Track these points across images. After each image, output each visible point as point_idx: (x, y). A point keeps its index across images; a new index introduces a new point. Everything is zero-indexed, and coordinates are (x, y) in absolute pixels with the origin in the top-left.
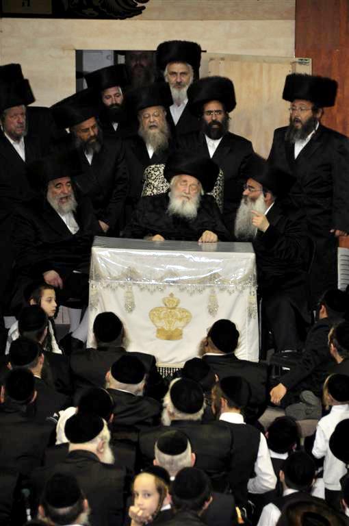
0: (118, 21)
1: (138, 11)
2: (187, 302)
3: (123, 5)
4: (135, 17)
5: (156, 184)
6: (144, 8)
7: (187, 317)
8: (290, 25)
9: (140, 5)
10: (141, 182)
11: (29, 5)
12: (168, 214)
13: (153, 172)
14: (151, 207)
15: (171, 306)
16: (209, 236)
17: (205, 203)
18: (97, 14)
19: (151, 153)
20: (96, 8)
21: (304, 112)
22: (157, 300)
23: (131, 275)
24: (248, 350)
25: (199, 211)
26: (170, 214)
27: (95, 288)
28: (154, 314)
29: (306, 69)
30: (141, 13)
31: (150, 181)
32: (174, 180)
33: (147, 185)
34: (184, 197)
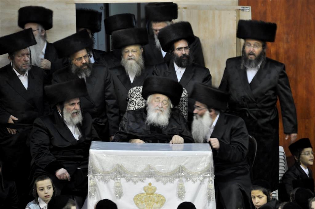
5: (137, 101)
7: (162, 201)
10: (126, 100)
12: (147, 124)
13: (134, 92)
14: (133, 119)
19: (132, 80)
26: (148, 124)
28: (137, 199)
29: (247, 15)
31: (133, 99)
32: (150, 98)
33: (131, 102)
34: (159, 111)
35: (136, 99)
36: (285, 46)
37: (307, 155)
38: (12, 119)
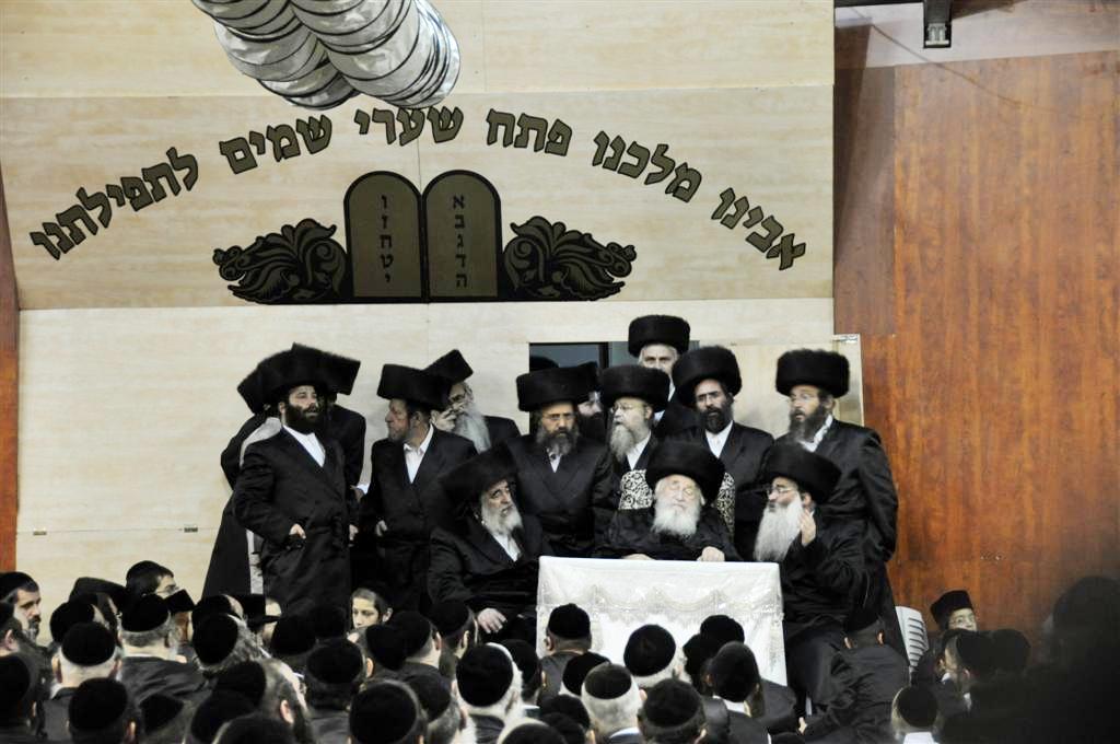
0: (588, 303)
1: (616, 289)
3: (596, 282)
4: (611, 297)
5: (637, 496)
6: (622, 284)
9: (617, 280)
11: (465, 285)
12: (654, 531)
13: (632, 480)
14: (629, 523)
16: (713, 555)
17: (707, 517)
18: (558, 294)
20: (557, 286)
23: (598, 597)
25: (698, 525)
26: (657, 531)
30: (619, 291)
31: (629, 492)
32: (661, 485)
33: (625, 499)
34: (677, 506)
35: (635, 491)
36: (924, 421)
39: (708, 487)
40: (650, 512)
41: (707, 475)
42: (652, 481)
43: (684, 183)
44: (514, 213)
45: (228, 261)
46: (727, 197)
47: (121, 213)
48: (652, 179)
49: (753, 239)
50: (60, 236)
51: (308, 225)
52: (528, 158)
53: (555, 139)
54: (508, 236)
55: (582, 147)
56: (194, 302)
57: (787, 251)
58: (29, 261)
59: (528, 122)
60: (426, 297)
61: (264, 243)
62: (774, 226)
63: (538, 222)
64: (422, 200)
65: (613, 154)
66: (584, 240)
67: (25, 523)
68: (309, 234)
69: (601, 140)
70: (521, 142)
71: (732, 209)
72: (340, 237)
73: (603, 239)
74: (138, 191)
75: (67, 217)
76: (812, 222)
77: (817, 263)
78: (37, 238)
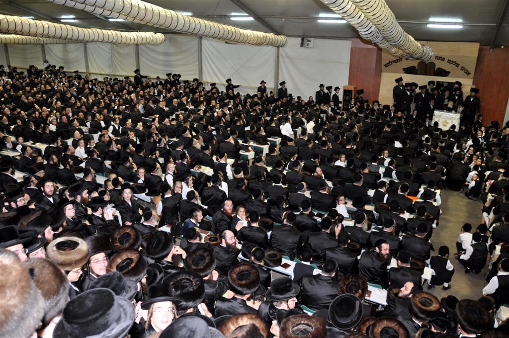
0: (444, 77)
2: (448, 121)
3: (445, 75)
4: (447, 77)
7: (448, 123)
8: (472, 80)
9: (448, 75)
10: (444, 102)
14: (445, 106)
15: (446, 121)
16: (454, 111)
17: (454, 106)
19: (446, 97)
20: (441, 75)
21: (473, 94)
22: (443, 120)
23: (440, 116)
24: (457, 130)
25: (452, 107)
26: (448, 107)
27: (434, 117)
28: (443, 122)
29: (474, 87)
34: (450, 105)
35: (446, 102)
37: (481, 118)
38: (420, 103)
39: (454, 103)
40: (447, 105)
41: (454, 101)
42: (448, 101)
43: (457, 65)
44: (437, 67)
45: (404, 69)
46: (462, 67)
47: (393, 63)
48: (454, 65)
49: (465, 72)
50: (387, 65)
51: (413, 66)
52: (440, 61)
53: (443, 59)
54: (436, 69)
55: (446, 60)
56: (400, 73)
57: (468, 73)
58: (383, 67)
59: (440, 57)
60: (426, 75)
61: (408, 68)
62: (467, 71)
63: (440, 68)
64: (427, 65)
65: (449, 62)
66: (444, 70)
67: (380, 95)
68: (413, 67)
69: (448, 60)
70: (439, 59)
71: (463, 68)
72: (417, 68)
73: (447, 70)
74: (395, 62)
75: (388, 63)
76: (472, 70)
77: (472, 75)
78: (384, 66)
